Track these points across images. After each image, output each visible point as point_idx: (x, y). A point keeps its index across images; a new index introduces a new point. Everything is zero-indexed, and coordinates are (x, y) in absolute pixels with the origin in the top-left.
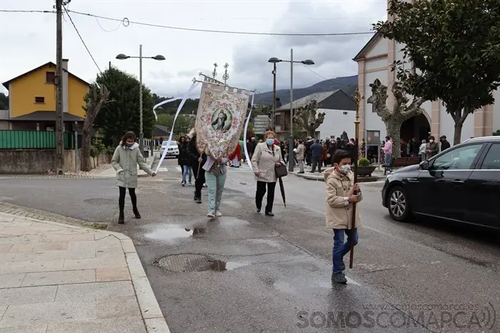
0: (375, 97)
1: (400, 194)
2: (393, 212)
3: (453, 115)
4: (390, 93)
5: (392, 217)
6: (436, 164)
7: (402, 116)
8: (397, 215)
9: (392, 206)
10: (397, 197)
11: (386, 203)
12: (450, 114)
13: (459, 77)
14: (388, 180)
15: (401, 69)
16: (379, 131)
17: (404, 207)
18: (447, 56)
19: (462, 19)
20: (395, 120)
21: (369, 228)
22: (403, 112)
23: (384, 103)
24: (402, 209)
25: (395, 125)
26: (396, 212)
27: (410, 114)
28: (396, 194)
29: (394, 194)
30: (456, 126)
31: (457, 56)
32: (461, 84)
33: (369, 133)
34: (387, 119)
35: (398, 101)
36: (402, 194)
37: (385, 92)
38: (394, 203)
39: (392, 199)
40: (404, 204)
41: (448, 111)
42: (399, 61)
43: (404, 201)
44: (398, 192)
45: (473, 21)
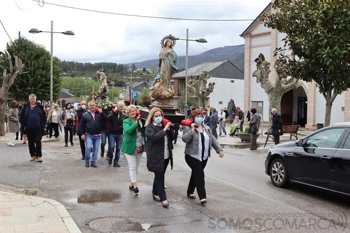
0: (259, 71)
1: (280, 164)
2: (274, 179)
3: (324, 95)
4: (272, 69)
5: (273, 183)
6: (308, 142)
7: (283, 89)
8: (278, 182)
9: (273, 175)
10: (277, 167)
11: (269, 172)
12: (322, 94)
13: (330, 64)
14: (270, 153)
15: (282, 55)
16: (262, 102)
17: (283, 176)
18: (321, 47)
19: (333, 17)
20: (277, 92)
21: (255, 193)
22: (283, 85)
23: (267, 77)
24: (281, 177)
25: (277, 96)
26: (276, 180)
27: (289, 87)
28: (277, 165)
29: (275, 165)
30: (327, 105)
31: (328, 48)
32: (331, 70)
33: (254, 103)
34: (270, 91)
35: (279, 76)
36: (281, 165)
37: (268, 68)
38: (275, 172)
39: (273, 169)
40: (283, 173)
41: (320, 91)
42: (280, 48)
43: (283, 171)
44: (278, 163)
45: (341, 20)
